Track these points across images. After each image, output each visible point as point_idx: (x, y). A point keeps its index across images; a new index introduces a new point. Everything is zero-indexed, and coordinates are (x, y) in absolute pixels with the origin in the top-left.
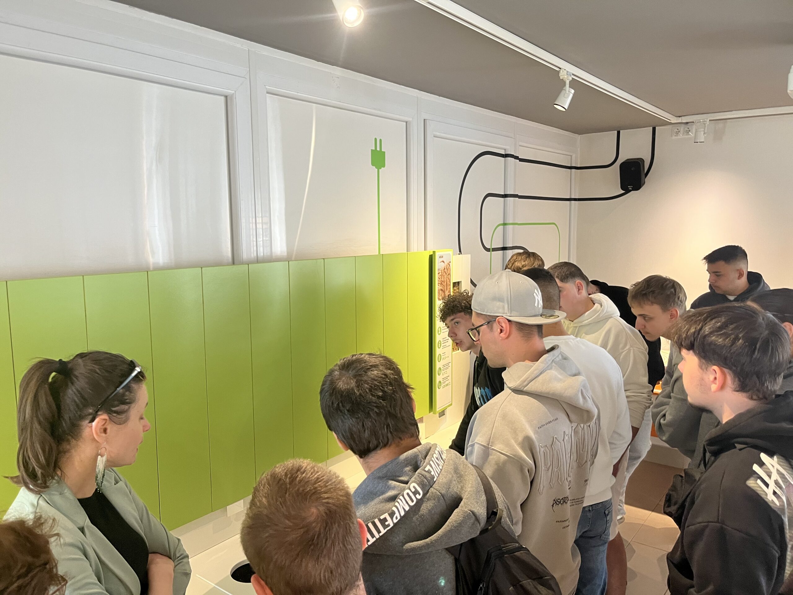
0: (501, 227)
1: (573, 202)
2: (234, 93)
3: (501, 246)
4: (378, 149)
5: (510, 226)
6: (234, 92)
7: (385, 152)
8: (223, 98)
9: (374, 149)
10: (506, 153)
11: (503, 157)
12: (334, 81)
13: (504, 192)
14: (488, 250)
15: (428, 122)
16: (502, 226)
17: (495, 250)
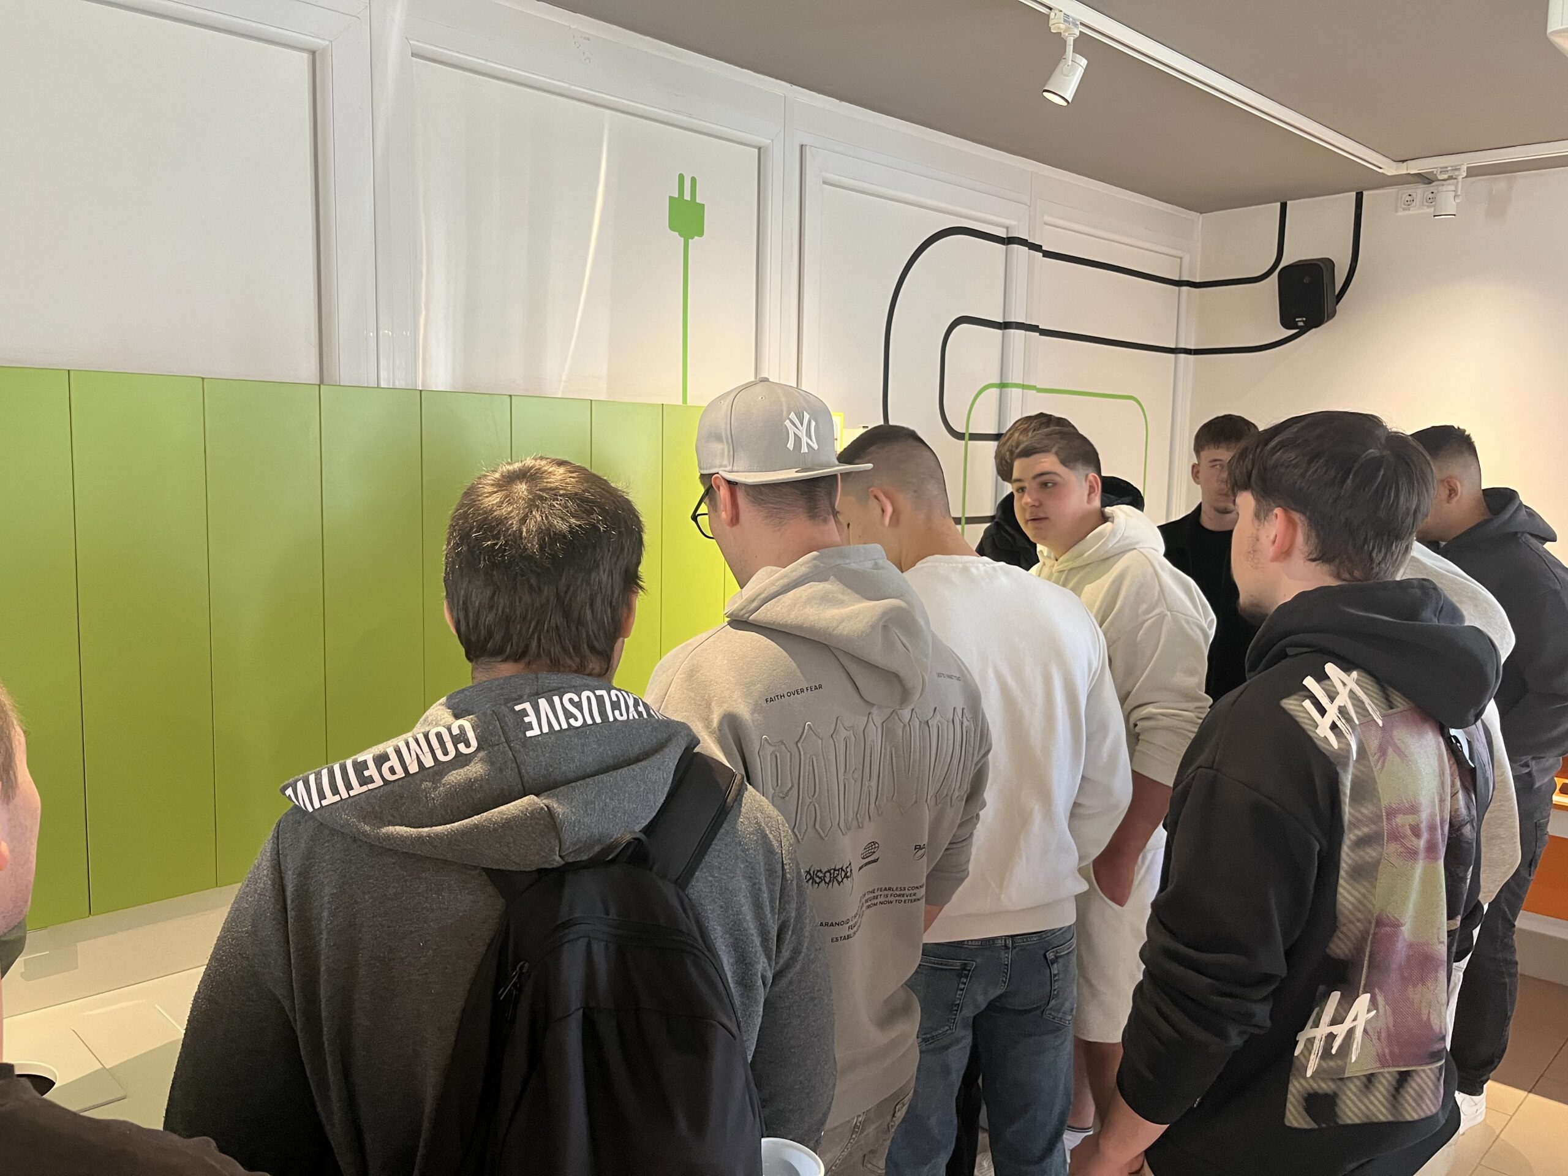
0: (995, 391)
1: (1182, 356)
2: (328, 46)
3: (994, 431)
4: (687, 197)
5: (1014, 390)
6: (327, 43)
7: (704, 205)
8: (305, 57)
9: (677, 196)
10: (1009, 236)
11: (1003, 243)
12: (577, 45)
13: (1004, 317)
14: (959, 436)
15: (808, 152)
16: (998, 390)
17: (975, 437)
